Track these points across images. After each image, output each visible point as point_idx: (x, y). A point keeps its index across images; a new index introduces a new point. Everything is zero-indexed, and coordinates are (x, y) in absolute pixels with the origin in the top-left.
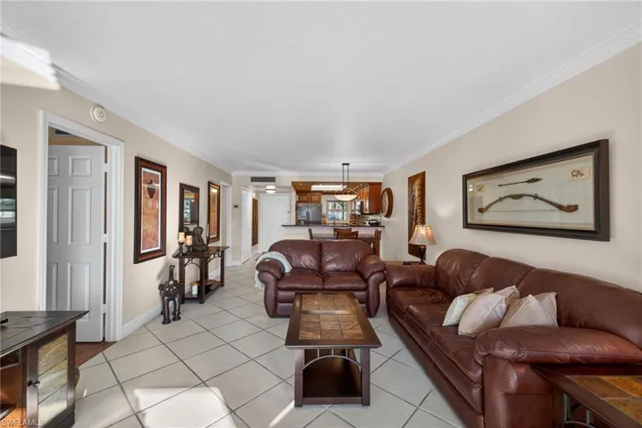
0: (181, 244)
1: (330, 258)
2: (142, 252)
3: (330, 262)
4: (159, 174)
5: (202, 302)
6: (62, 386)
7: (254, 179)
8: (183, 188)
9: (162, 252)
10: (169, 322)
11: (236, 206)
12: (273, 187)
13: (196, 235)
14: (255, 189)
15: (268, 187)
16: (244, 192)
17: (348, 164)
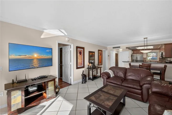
0: (88, 65)
1: (130, 74)
2: (78, 67)
3: (129, 76)
4: (83, 49)
5: (93, 80)
6: (53, 90)
7: (114, 48)
8: (90, 52)
9: (83, 67)
10: (83, 83)
11: (109, 56)
12: (122, 49)
13: (93, 63)
14: (116, 50)
15: (120, 50)
16: (111, 52)
17: (147, 38)
